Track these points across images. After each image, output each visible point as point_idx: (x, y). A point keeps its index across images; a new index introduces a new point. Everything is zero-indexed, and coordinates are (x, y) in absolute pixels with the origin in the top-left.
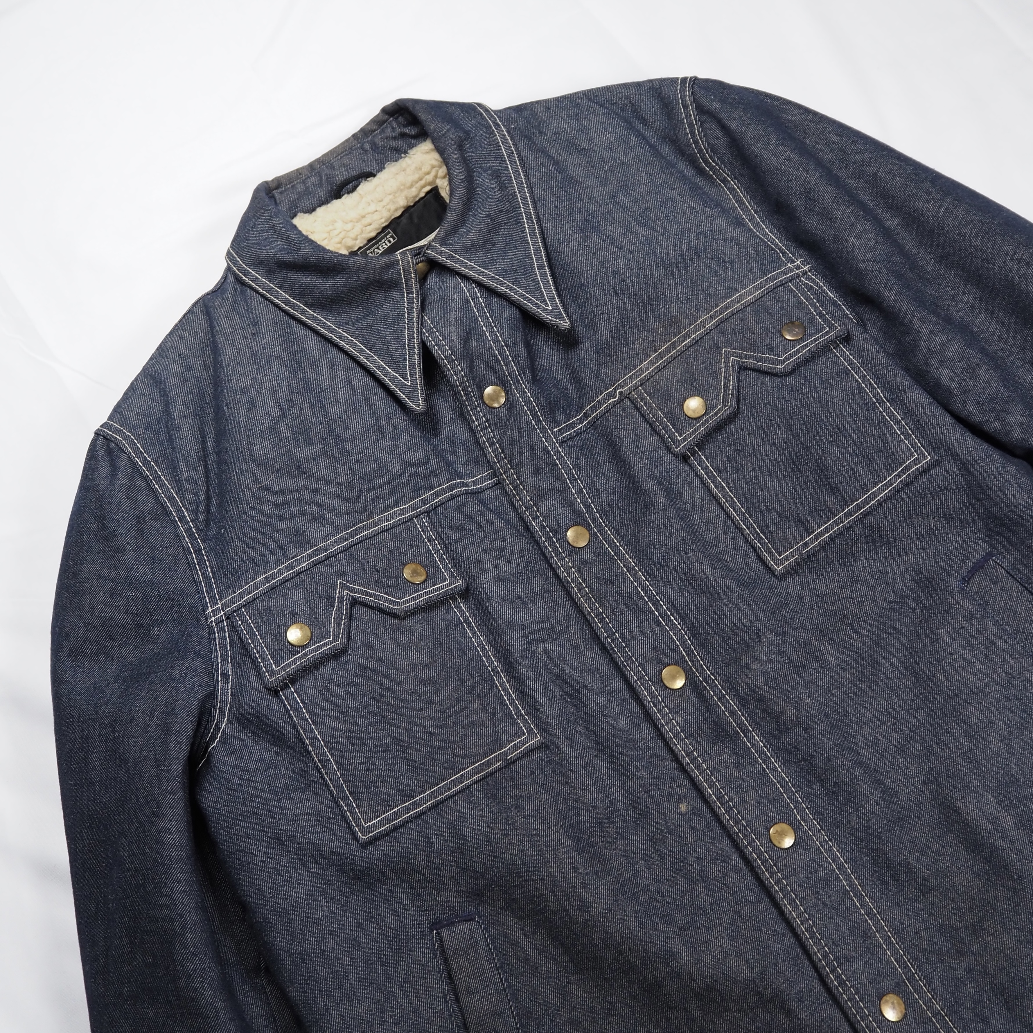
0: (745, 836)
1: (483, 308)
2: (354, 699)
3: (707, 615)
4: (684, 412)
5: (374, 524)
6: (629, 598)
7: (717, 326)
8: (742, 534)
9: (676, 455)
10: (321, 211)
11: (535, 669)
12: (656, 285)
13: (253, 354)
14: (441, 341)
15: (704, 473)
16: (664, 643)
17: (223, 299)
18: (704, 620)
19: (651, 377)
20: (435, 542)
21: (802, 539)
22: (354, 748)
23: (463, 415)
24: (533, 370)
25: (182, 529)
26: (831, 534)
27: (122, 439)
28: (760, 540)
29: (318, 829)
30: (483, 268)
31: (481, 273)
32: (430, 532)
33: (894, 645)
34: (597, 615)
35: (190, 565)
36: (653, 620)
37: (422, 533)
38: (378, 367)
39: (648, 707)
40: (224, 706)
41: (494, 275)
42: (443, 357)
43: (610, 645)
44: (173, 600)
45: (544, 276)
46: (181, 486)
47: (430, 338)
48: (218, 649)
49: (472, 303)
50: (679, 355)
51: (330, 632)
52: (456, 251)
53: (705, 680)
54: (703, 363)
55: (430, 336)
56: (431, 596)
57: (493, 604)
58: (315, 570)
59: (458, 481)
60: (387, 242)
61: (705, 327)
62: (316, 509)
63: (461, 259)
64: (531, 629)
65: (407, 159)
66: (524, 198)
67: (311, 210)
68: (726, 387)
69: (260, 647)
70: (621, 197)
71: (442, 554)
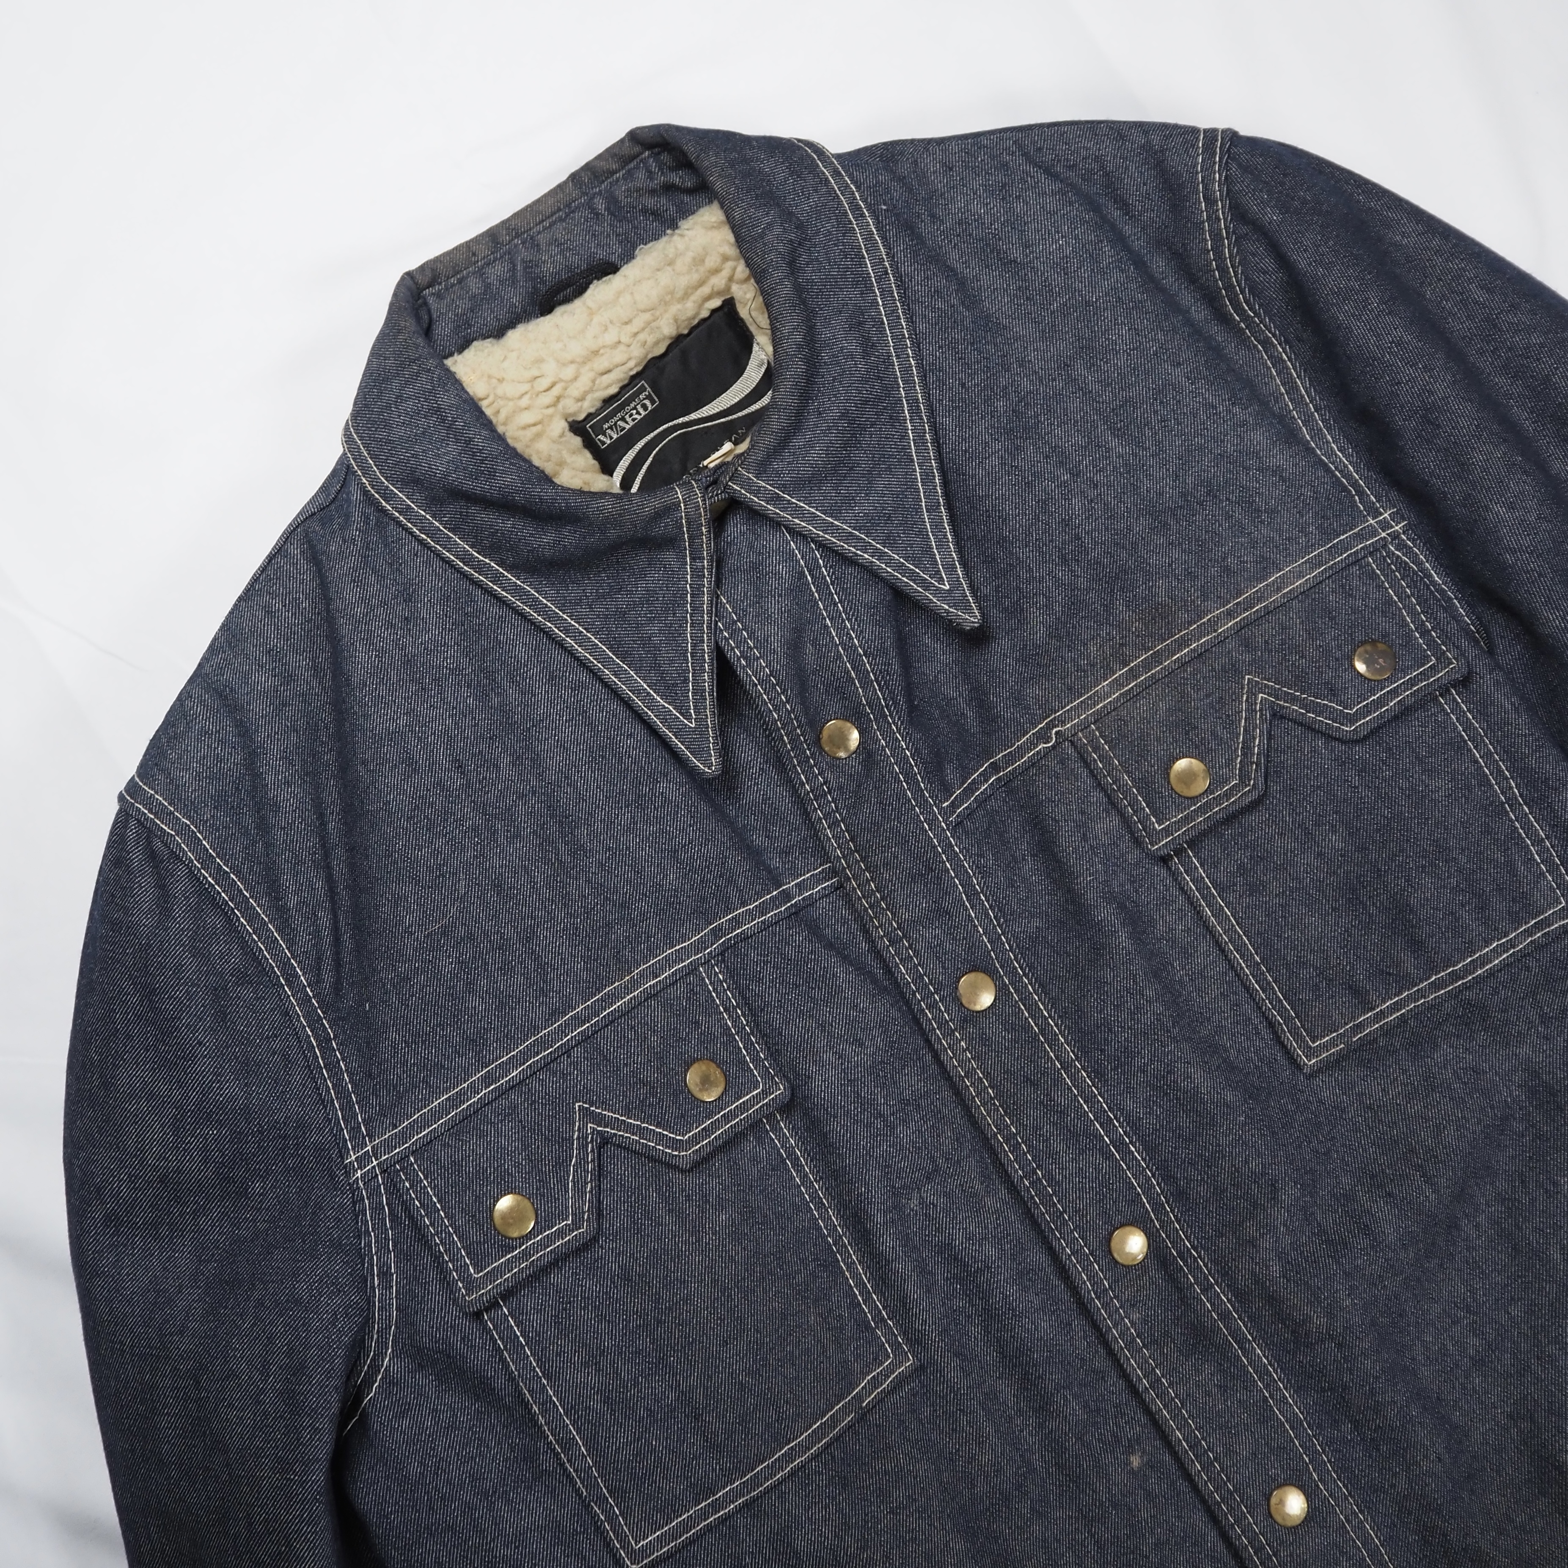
0: (1231, 1509)
1: (828, 586)
2: (612, 1330)
3: (1192, 1150)
4: (1169, 782)
5: (634, 984)
6: (1062, 1113)
7: (1238, 631)
8: (1251, 996)
9: (1150, 855)
11: (906, 1240)
12: (1135, 545)
13: (408, 662)
14: (751, 649)
15: (1194, 888)
16: (1116, 1191)
17: (344, 541)
18: (1185, 1157)
19: (1114, 710)
20: (737, 1013)
21: (1353, 1018)
22: (615, 1418)
23: (780, 763)
24: (909, 690)
25: (293, 1001)
26: (1404, 1013)
27: (173, 833)
28: (1282, 1011)
29: (558, 1550)
30: (832, 517)
31: (828, 528)
32: (728, 992)
33: (1484, 1195)
34: (1007, 1140)
35: (311, 1069)
36: (1101, 1150)
37: (714, 995)
38: (638, 691)
39: (1088, 1300)
40: (386, 1329)
41: (849, 530)
42: (756, 682)
43: (1029, 1191)
44: (285, 1137)
45: (937, 526)
46: (287, 920)
47: (731, 642)
48: (370, 1229)
49: (809, 577)
50: (1166, 676)
51: (567, 1208)
52: (784, 488)
53: (1181, 1255)
54: (1207, 696)
55: (731, 638)
56: (733, 1123)
57: (836, 1128)
58: (535, 1085)
59: (775, 893)
60: (639, 407)
61: (1215, 631)
62: (531, 965)
63: (793, 500)
64: (900, 1170)
65: (676, 238)
68: (1247, 749)
69: (446, 1233)
70: (1079, 369)
71: (749, 1035)
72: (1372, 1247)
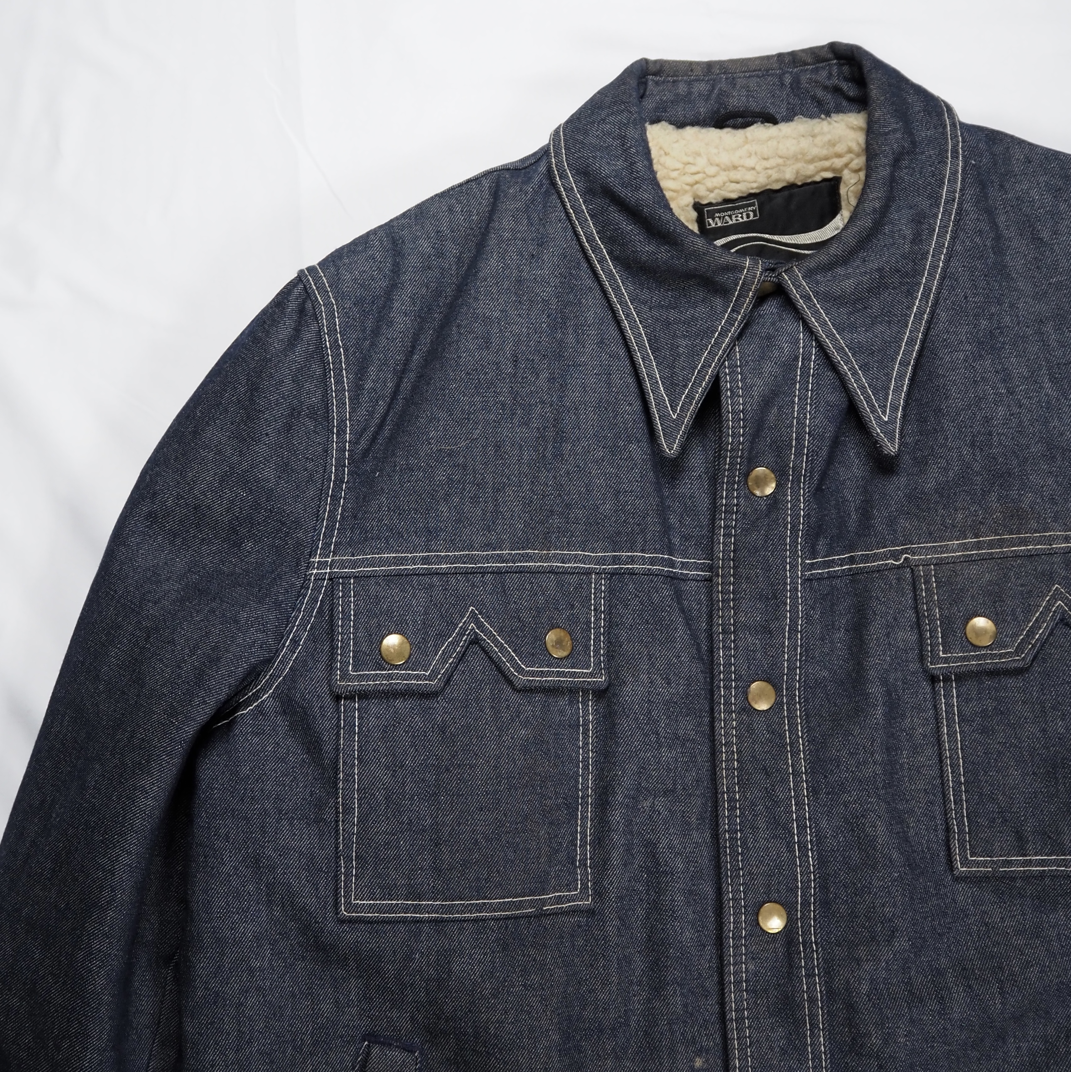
1: (809, 376)
2: (415, 757)
3: (850, 877)
4: (965, 628)
5: (547, 559)
6: (776, 803)
7: (1066, 553)
8: (944, 803)
9: (926, 671)
10: (690, 131)
11: (629, 823)
12: (1026, 460)
13: (520, 281)
14: (738, 388)
15: (944, 709)
16: (784, 876)
17: (521, 191)
18: (843, 879)
19: (953, 563)
20: (601, 616)
21: (1008, 855)
22: (386, 812)
23: (714, 485)
24: (824, 475)
25: (335, 446)
26: (1045, 870)
27: (322, 303)
28: (960, 824)
29: (304, 874)
30: (837, 331)
31: (830, 335)
32: (602, 600)
33: (1035, 1030)
34: (730, 800)
35: (322, 492)
36: (789, 843)
37: (593, 596)
38: (651, 376)
39: (726, 935)
40: (277, 676)
41: (844, 345)
42: (730, 410)
43: (725, 842)
44: (283, 524)
45: (901, 377)
46: (359, 395)
47: (728, 377)
48: (302, 609)
49: (800, 363)
50: (1000, 558)
51: (430, 664)
52: (817, 294)
53: (804, 944)
54: (1022, 585)
55: (729, 375)
56: (562, 679)
57: (624, 724)
58: (453, 581)
59: (666, 556)
60: (744, 214)
61: (1050, 545)
62: (491, 507)
63: (818, 306)
64: (650, 776)
65: (825, 123)
66: (934, 267)
67: (680, 125)
68: (1031, 633)
69: (347, 636)
70: (1049, 328)
71: (601, 634)
72: (939, 1013)
